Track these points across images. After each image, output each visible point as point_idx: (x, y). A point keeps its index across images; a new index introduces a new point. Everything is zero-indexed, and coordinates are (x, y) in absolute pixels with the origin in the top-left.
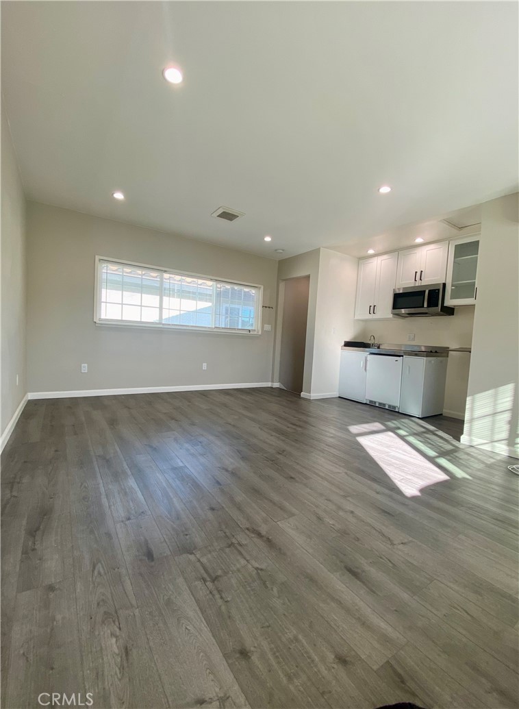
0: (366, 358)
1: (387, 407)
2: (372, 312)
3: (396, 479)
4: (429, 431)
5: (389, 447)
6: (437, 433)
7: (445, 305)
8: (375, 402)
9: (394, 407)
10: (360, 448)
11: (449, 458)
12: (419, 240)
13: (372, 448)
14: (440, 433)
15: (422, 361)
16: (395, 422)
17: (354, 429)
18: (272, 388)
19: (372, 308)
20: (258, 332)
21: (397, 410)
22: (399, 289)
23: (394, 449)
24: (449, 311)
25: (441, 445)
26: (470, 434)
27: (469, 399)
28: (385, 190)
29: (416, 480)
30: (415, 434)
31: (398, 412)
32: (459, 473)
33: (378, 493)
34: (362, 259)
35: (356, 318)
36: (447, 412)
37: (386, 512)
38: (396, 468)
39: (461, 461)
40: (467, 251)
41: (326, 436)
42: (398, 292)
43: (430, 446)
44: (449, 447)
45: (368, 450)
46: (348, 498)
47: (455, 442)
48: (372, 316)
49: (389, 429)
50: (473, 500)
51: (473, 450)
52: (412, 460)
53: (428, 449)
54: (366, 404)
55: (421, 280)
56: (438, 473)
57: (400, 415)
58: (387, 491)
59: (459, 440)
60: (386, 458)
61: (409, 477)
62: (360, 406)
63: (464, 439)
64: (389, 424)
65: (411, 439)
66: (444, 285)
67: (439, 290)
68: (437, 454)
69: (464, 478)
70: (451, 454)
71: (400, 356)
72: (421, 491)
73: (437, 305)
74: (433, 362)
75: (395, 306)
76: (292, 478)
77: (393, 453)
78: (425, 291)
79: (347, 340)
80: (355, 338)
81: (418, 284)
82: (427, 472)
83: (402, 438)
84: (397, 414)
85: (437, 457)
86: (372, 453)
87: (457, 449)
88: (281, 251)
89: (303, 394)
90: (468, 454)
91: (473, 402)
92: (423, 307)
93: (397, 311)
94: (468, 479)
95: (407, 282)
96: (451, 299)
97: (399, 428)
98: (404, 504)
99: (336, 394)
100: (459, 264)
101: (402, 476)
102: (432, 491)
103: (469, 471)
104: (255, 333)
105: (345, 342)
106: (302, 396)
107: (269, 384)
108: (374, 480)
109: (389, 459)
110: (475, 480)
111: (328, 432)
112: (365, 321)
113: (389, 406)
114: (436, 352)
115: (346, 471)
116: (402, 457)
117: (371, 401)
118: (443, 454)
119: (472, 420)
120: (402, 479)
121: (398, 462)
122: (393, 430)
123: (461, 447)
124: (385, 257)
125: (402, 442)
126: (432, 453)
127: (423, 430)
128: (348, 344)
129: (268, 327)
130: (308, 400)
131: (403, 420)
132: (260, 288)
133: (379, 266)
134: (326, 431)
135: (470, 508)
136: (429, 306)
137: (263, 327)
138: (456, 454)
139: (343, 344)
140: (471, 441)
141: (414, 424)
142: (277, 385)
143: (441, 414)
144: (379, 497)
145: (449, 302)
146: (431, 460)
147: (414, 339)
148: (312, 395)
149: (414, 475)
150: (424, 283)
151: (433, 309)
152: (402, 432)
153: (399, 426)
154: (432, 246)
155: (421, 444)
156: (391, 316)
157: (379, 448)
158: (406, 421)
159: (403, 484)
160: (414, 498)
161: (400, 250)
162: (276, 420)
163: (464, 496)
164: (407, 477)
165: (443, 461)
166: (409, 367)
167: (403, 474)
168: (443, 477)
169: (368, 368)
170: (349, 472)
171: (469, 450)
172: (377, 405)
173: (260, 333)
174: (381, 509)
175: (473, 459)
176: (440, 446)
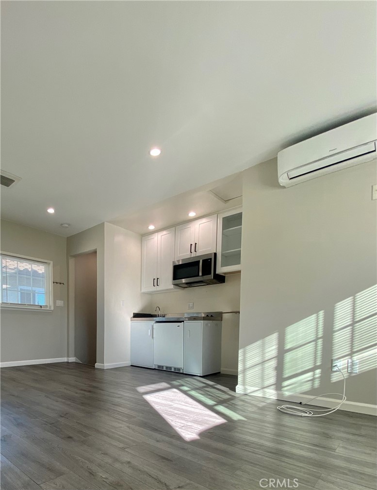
0: (153, 326)
1: (173, 370)
2: (155, 284)
3: (177, 427)
4: (209, 385)
5: (172, 401)
6: (216, 386)
7: (217, 273)
8: (163, 367)
9: (179, 369)
10: (146, 404)
11: (226, 405)
12: (192, 214)
13: (157, 403)
14: (219, 387)
15: (200, 324)
16: (179, 381)
17: (142, 389)
18: (68, 362)
19: (155, 281)
20: (50, 307)
21: (181, 372)
22: (178, 261)
23: (177, 402)
24: (221, 279)
25: (219, 395)
26: (244, 384)
27: (240, 352)
28: (155, 152)
29: (195, 426)
30: (195, 389)
31: (183, 373)
32: (235, 416)
33: (158, 441)
34: (144, 236)
35: (142, 291)
36: (224, 370)
37: (164, 458)
38: (177, 417)
39: (236, 407)
40: (232, 222)
41: (113, 397)
42: (177, 264)
43: (210, 397)
44: (226, 397)
45: (153, 405)
46: (126, 450)
47: (232, 393)
48: (156, 288)
49: (173, 387)
50: (249, 438)
51: (248, 397)
52: (193, 410)
53: (208, 399)
54: (155, 369)
55: (195, 251)
56: (216, 418)
57: (184, 376)
58: (167, 439)
59: (234, 390)
60: (169, 410)
61: (189, 424)
62: (149, 371)
63: (239, 388)
64: (175, 383)
65: (193, 393)
66: (215, 254)
67: (211, 259)
68: (215, 403)
69: (240, 420)
70: (228, 402)
71: (181, 322)
72: (201, 434)
73: (210, 273)
74: (209, 325)
75: (175, 278)
76: (70, 437)
77: (176, 405)
78: (199, 262)
79: (136, 312)
80: (142, 310)
81: (194, 255)
82: (206, 418)
83: (185, 392)
84: (182, 375)
85: (216, 405)
86: (157, 407)
87: (233, 398)
88: (67, 226)
89: (97, 365)
90: (243, 401)
91: (244, 354)
92: (198, 276)
93: (177, 281)
94: (244, 421)
95: (184, 255)
96: (221, 267)
97: (183, 385)
98: (183, 449)
99: (128, 363)
100: (227, 236)
101: (182, 423)
102: (211, 434)
103: (244, 414)
104: (48, 309)
105: (134, 313)
106: (96, 367)
107: (65, 360)
108: (155, 430)
109: (172, 410)
110: (249, 421)
111: (117, 394)
112: (151, 294)
113: (175, 369)
114: (212, 316)
115: (128, 425)
116: (184, 407)
117: (159, 366)
118: (221, 402)
119: (244, 370)
120: (183, 426)
121: (179, 412)
122: (177, 387)
123: (236, 395)
124: (164, 232)
125: (185, 396)
126: (211, 402)
127: (204, 385)
128: (136, 316)
129: (60, 303)
130: (102, 370)
131: (186, 379)
132: (49, 264)
133: (159, 240)
134: (114, 393)
135: (246, 445)
136: (203, 275)
137: (55, 303)
138: (232, 402)
139: (132, 315)
140: (245, 389)
141: (196, 381)
142: (72, 359)
143: (220, 373)
144: (159, 445)
145: (221, 270)
146: (211, 408)
147: (193, 307)
148: (105, 364)
149: (195, 421)
150: (198, 254)
151: (207, 277)
152: (185, 388)
153: (183, 383)
154: (204, 220)
155: (201, 396)
156: (172, 287)
157: (163, 402)
158: (189, 379)
159: (183, 431)
160: (193, 442)
161: (177, 225)
162: (65, 388)
163: (241, 436)
164: (188, 424)
165: (221, 408)
166: (189, 330)
167: (183, 422)
168: (220, 421)
169: (154, 336)
170: (131, 425)
171: (243, 398)
172: (164, 369)
173: (52, 308)
174: (160, 456)
175: (247, 404)
176: (218, 397)
